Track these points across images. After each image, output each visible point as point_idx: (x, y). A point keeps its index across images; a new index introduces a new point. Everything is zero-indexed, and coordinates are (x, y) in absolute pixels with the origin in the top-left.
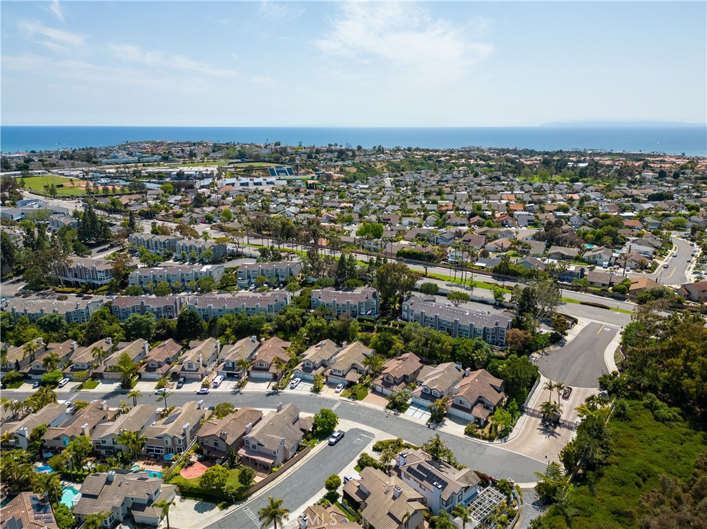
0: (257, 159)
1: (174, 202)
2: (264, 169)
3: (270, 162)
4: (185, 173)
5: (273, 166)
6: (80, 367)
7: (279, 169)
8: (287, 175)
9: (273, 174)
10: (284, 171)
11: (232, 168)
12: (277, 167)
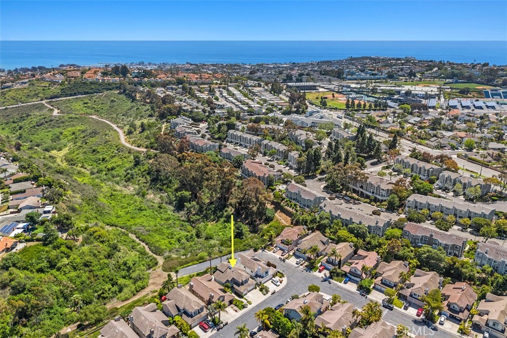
0: (470, 79)
1: (414, 122)
2: (480, 92)
3: (483, 84)
4: (413, 92)
5: (488, 88)
6: (388, 283)
7: (494, 92)
8: (501, 98)
9: (488, 97)
10: (499, 95)
11: (448, 89)
12: (492, 90)
